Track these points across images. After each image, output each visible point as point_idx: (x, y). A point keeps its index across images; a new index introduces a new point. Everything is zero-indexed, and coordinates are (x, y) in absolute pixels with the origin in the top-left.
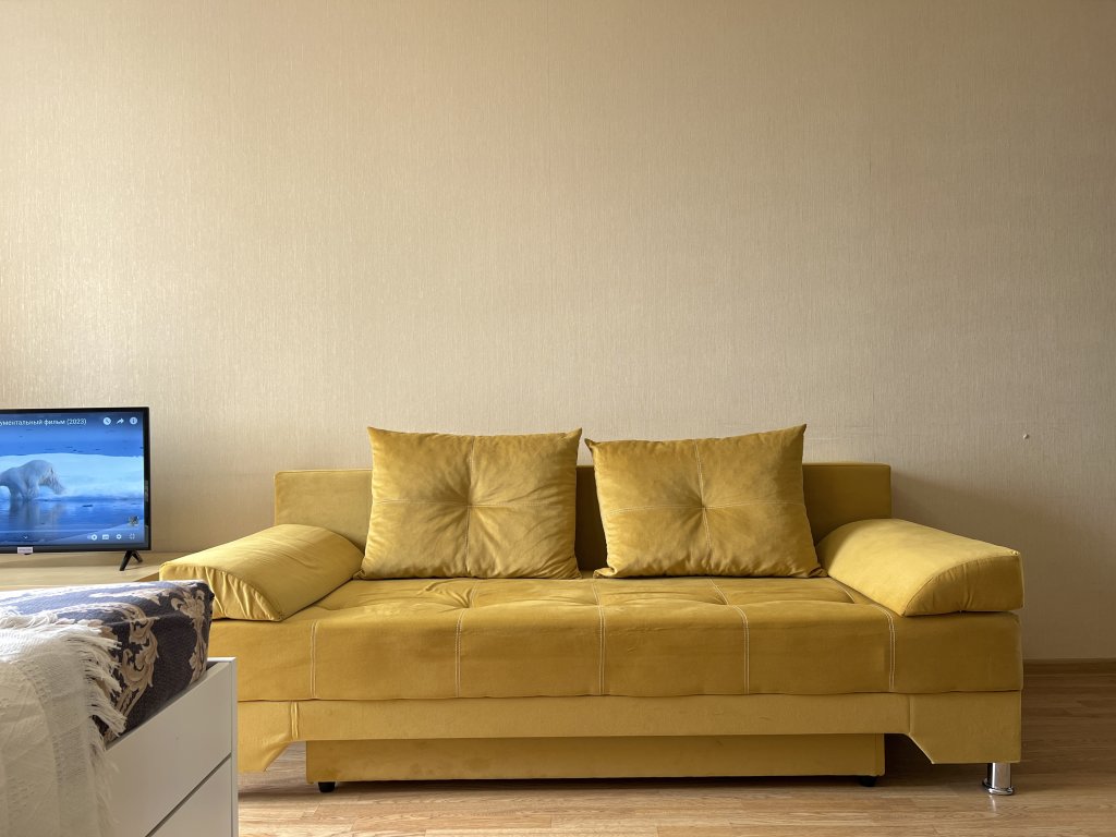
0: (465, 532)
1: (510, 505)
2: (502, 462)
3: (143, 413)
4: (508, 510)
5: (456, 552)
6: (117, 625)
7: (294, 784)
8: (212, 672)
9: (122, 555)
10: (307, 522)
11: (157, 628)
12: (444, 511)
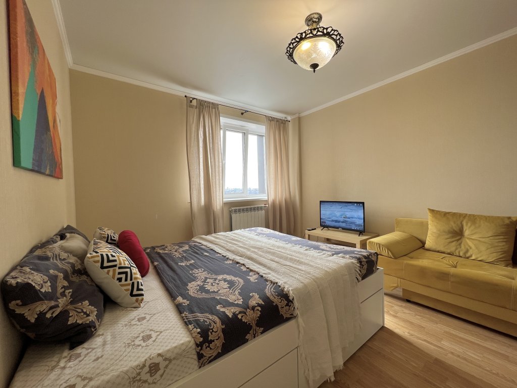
0: (460, 244)
1: (480, 239)
2: (477, 225)
3: (363, 203)
4: (479, 240)
5: (456, 249)
6: (360, 261)
7: (399, 296)
8: (378, 271)
9: (359, 233)
10: (404, 232)
11: (367, 262)
12: (452, 237)
